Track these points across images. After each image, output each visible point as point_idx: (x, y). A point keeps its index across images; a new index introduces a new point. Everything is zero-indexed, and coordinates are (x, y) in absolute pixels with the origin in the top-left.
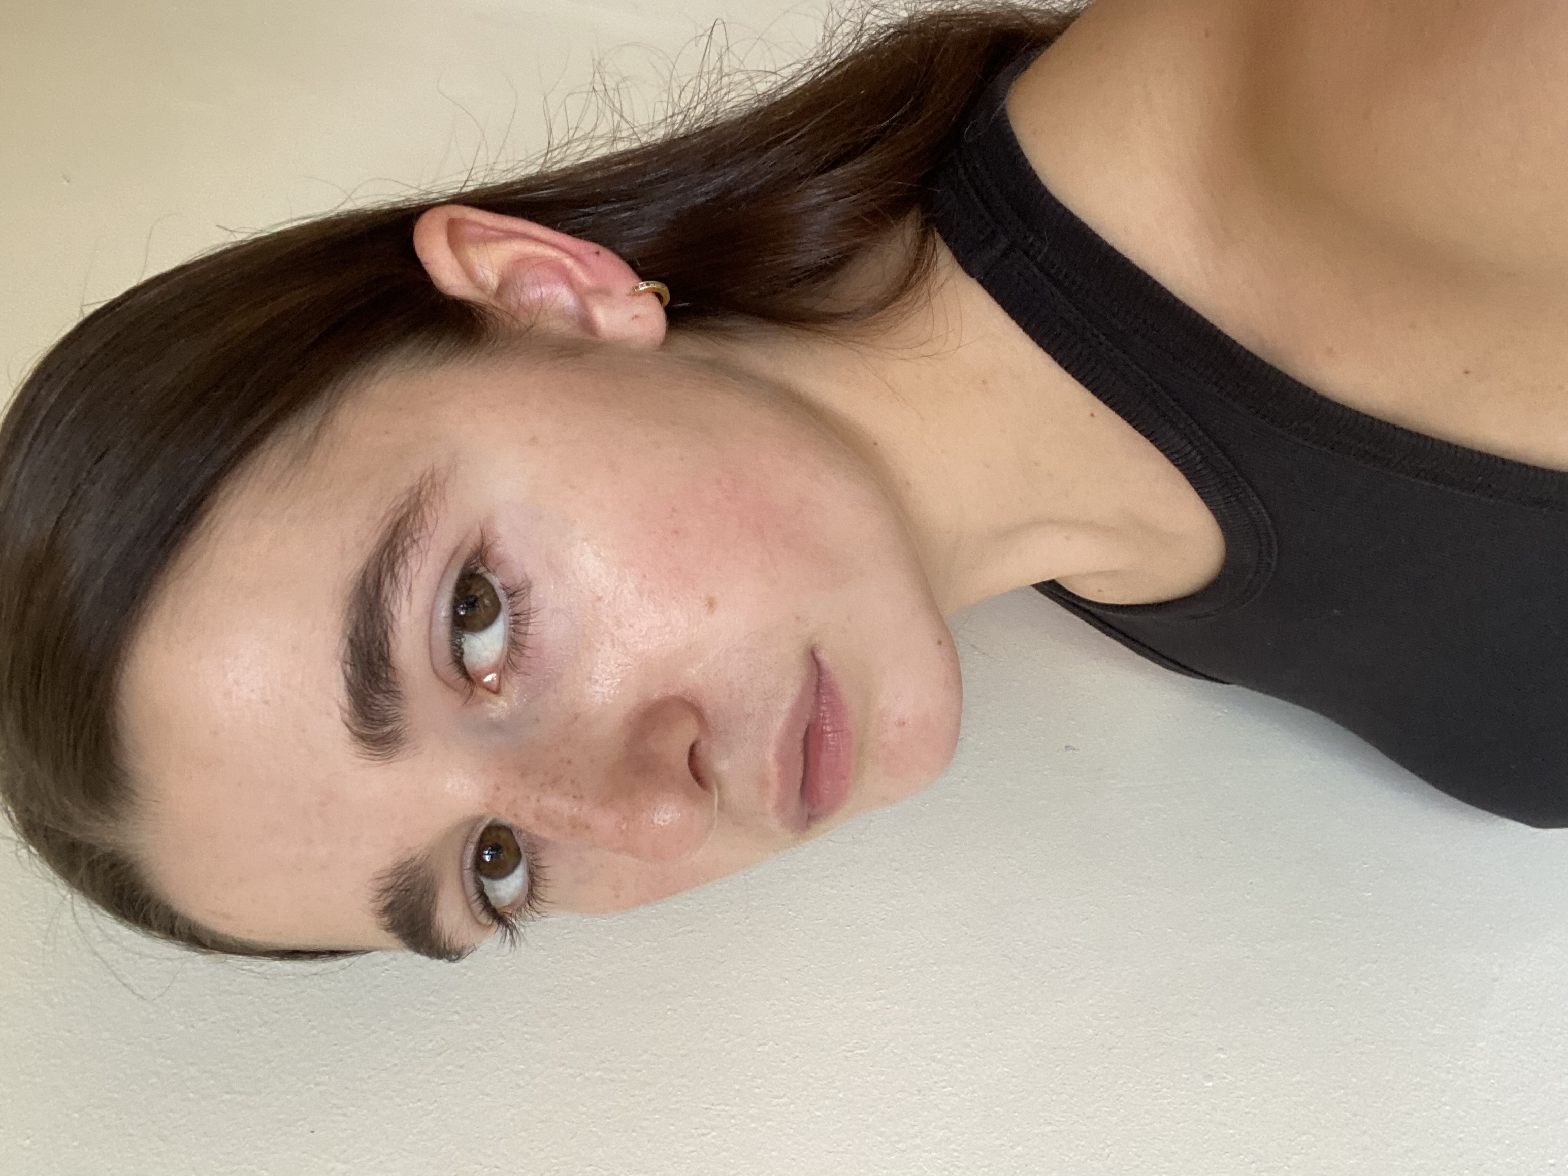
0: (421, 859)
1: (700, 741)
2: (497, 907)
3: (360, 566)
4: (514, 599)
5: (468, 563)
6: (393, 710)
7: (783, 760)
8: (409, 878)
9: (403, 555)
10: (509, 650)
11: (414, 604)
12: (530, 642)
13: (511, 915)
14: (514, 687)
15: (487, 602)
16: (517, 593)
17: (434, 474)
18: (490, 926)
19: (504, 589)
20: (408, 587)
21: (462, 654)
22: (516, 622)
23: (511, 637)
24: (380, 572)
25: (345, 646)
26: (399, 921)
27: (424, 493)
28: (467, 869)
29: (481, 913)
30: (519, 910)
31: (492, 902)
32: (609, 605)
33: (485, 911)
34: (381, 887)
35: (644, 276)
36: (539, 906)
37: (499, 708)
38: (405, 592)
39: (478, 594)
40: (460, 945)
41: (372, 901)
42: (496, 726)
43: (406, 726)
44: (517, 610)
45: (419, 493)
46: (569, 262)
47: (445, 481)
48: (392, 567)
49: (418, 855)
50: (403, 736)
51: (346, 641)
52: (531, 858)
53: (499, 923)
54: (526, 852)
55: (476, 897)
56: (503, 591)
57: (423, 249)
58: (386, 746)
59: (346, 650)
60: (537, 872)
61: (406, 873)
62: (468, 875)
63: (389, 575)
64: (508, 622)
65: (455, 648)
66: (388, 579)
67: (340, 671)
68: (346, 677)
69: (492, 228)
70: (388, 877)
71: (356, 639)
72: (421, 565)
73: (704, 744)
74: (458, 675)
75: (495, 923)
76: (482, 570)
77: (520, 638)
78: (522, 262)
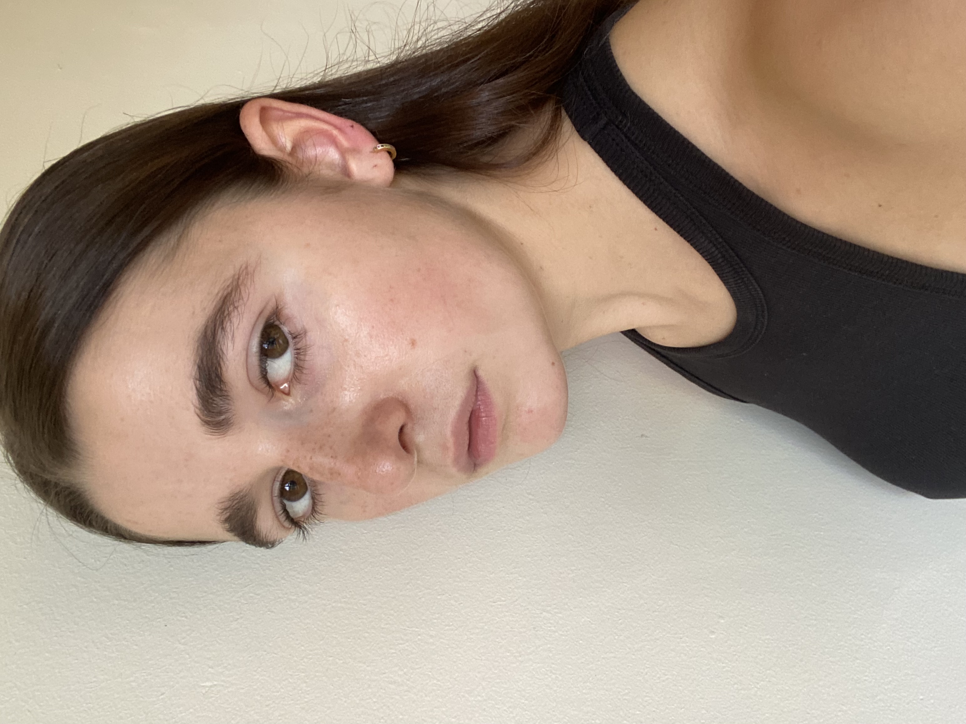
0: (246, 491)
1: (407, 424)
2: (294, 517)
3: (203, 323)
4: (296, 340)
5: (268, 319)
6: (225, 406)
7: (456, 434)
8: (238, 503)
9: (229, 317)
10: (294, 370)
11: (236, 345)
12: (306, 365)
13: (303, 522)
14: (297, 391)
15: (281, 341)
16: (298, 337)
17: (247, 267)
18: (290, 528)
19: (290, 334)
20: (232, 334)
21: (267, 373)
22: (298, 354)
23: (295, 363)
24: (215, 326)
25: (195, 370)
26: (234, 526)
27: (241, 278)
28: (276, 497)
29: (285, 521)
30: (307, 519)
31: (292, 515)
32: (352, 344)
33: (287, 520)
34: (223, 507)
35: (381, 141)
36: (318, 516)
37: (289, 404)
38: (230, 337)
39: (276, 337)
40: (272, 539)
41: (217, 515)
42: (288, 414)
43: (234, 415)
44: (299, 346)
45: (239, 278)
46: (335, 132)
47: (254, 271)
48: (222, 323)
49: (244, 489)
50: (232, 421)
51: (196, 367)
52: (313, 489)
53: (295, 526)
54: (310, 486)
55: (281, 512)
56: (290, 335)
57: (245, 126)
58: (222, 427)
59: (196, 372)
60: (317, 497)
61: (237, 499)
62: (277, 500)
63: (220, 328)
64: (293, 353)
65: (263, 369)
66: (220, 330)
67: (193, 384)
68: (196, 388)
69: (289, 112)
70: (227, 501)
71: (201, 366)
72: (239, 322)
73: (409, 426)
74: (264, 385)
75: (293, 526)
76: (277, 323)
77: (301, 363)
78: (307, 132)
